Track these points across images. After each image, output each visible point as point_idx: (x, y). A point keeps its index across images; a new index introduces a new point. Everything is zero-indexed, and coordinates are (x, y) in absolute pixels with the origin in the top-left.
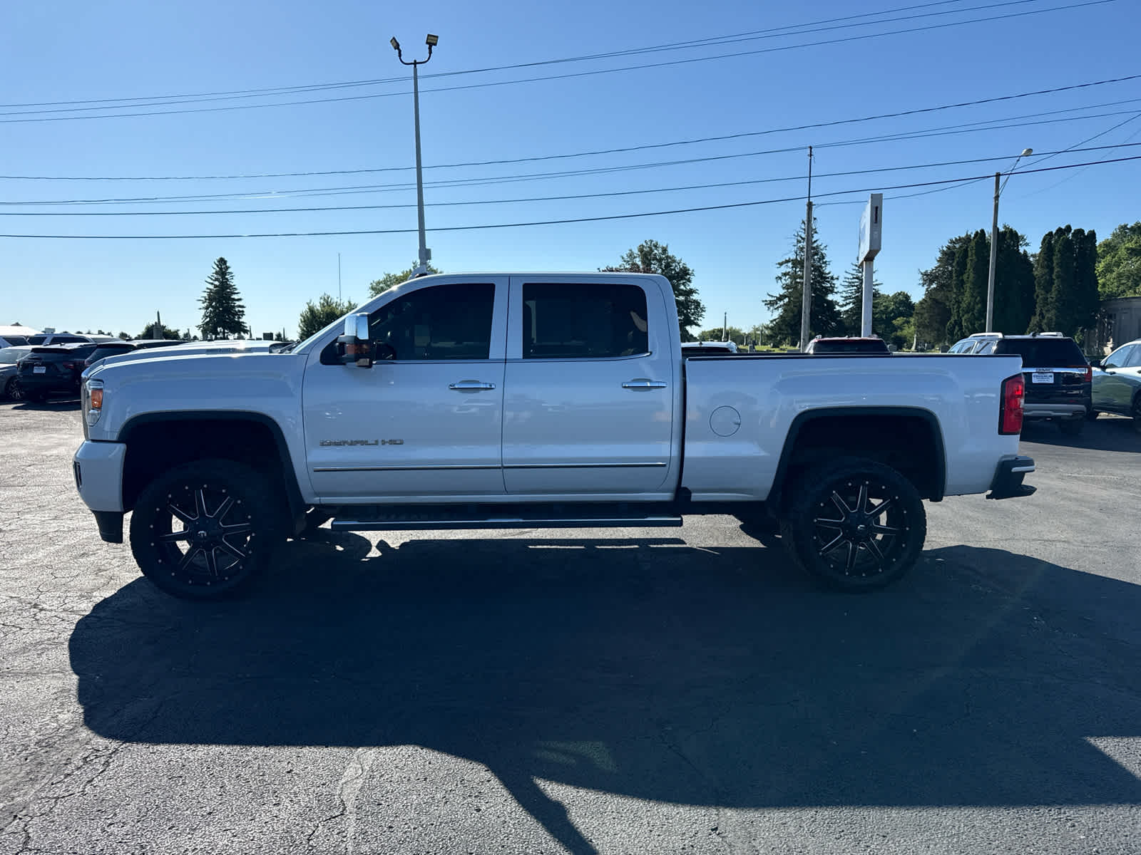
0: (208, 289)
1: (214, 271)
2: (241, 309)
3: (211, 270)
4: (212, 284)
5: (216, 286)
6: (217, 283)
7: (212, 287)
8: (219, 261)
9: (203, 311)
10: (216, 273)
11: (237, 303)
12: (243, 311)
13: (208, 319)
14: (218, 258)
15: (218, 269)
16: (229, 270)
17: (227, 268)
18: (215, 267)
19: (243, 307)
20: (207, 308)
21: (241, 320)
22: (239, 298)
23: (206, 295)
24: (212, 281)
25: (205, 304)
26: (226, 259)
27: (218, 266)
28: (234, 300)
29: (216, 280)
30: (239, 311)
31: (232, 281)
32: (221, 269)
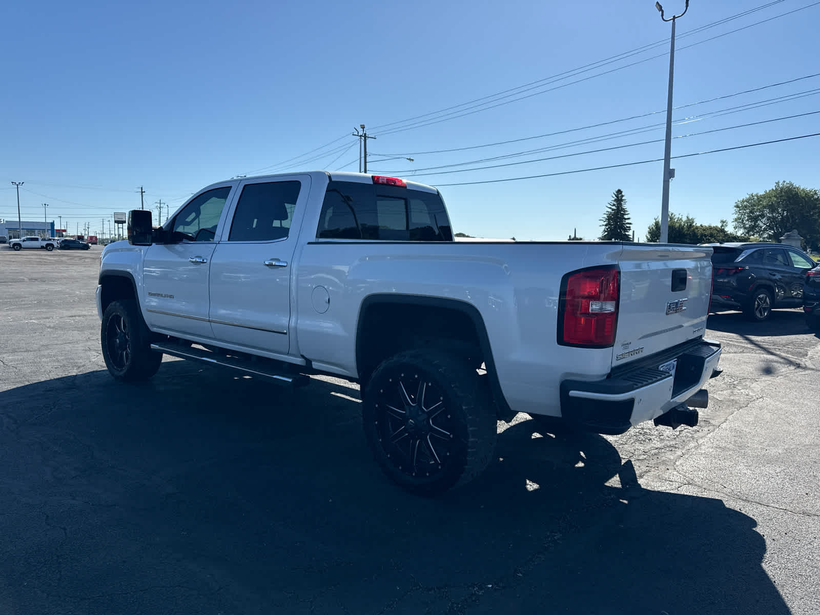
0: (607, 212)
1: (613, 199)
2: (628, 225)
3: (611, 198)
4: (610, 208)
5: (613, 210)
6: (614, 207)
7: (610, 210)
8: (617, 192)
9: (604, 227)
10: (615, 200)
11: (627, 221)
12: (630, 227)
13: (606, 233)
14: (617, 190)
15: (616, 198)
16: (623, 198)
17: (622, 196)
18: (614, 196)
19: (630, 224)
20: (606, 225)
21: (627, 233)
22: (628, 217)
23: (605, 216)
24: (610, 206)
25: (606, 223)
26: (622, 190)
27: (616, 196)
28: (626, 219)
29: (614, 205)
30: (628, 227)
31: (624, 205)
32: (617, 197)
